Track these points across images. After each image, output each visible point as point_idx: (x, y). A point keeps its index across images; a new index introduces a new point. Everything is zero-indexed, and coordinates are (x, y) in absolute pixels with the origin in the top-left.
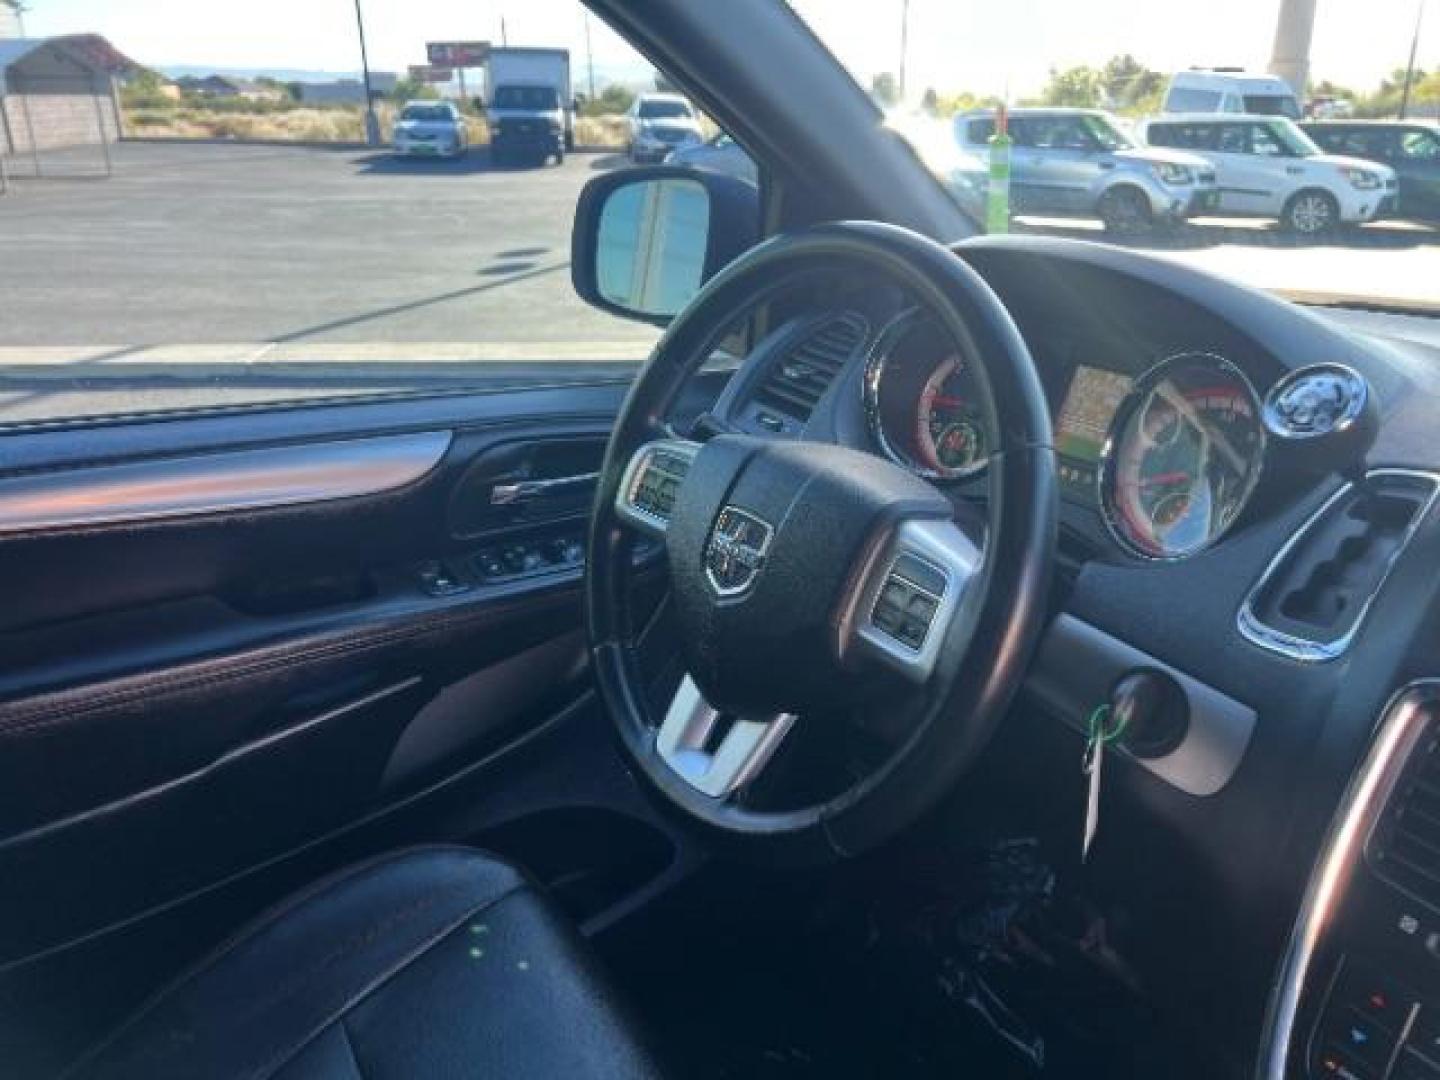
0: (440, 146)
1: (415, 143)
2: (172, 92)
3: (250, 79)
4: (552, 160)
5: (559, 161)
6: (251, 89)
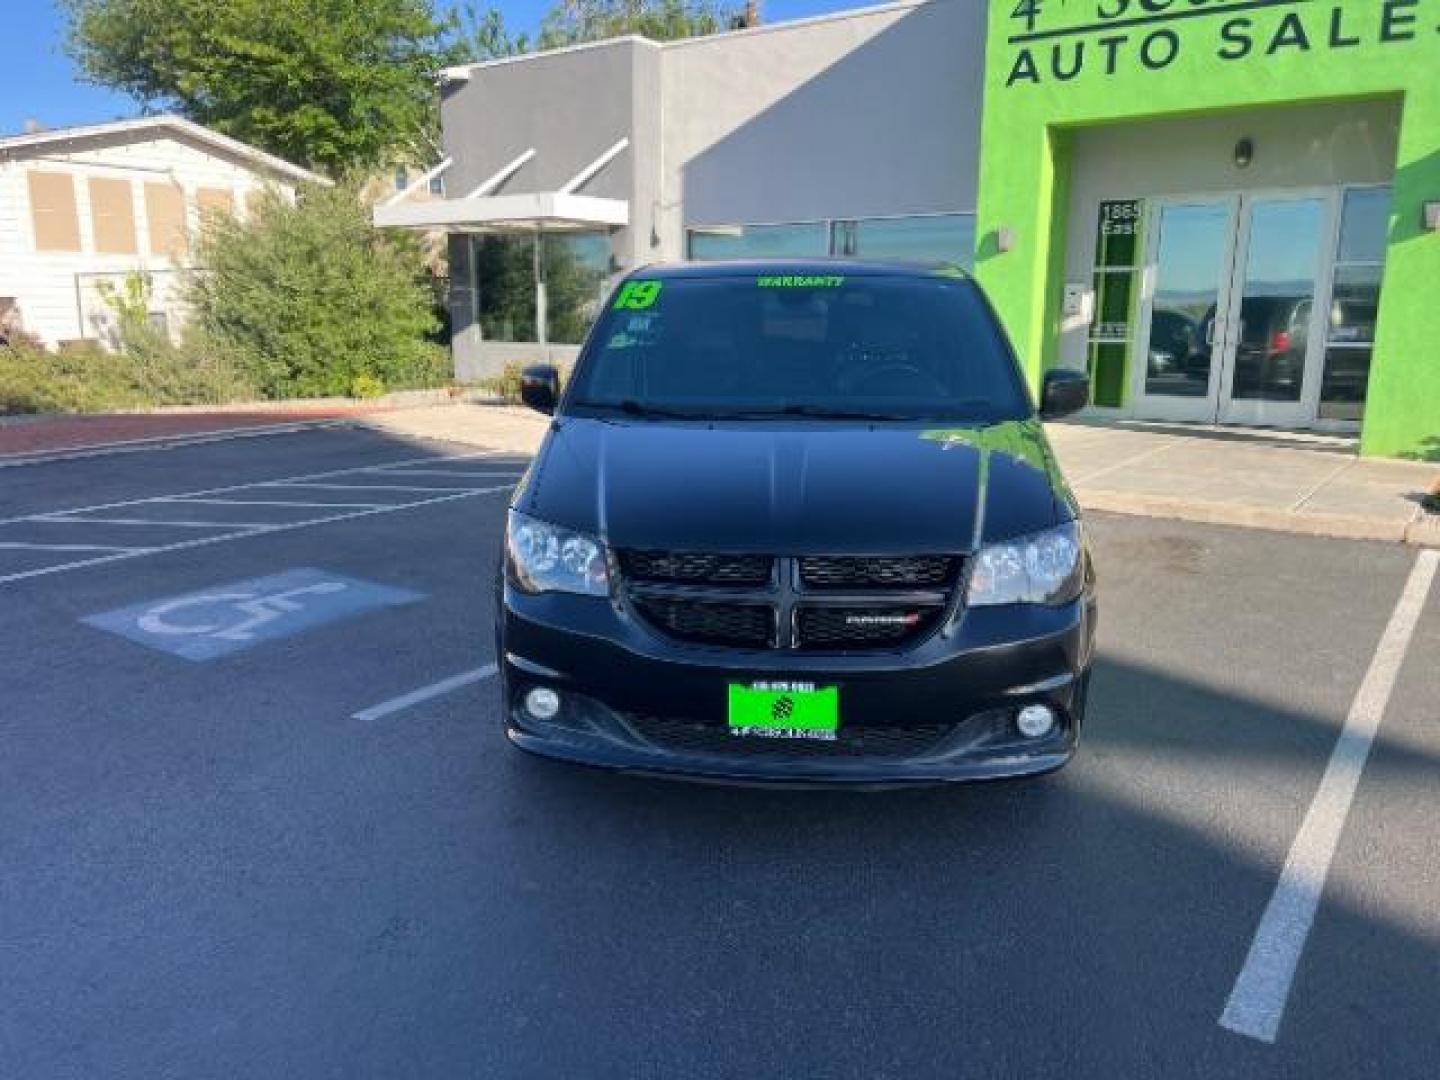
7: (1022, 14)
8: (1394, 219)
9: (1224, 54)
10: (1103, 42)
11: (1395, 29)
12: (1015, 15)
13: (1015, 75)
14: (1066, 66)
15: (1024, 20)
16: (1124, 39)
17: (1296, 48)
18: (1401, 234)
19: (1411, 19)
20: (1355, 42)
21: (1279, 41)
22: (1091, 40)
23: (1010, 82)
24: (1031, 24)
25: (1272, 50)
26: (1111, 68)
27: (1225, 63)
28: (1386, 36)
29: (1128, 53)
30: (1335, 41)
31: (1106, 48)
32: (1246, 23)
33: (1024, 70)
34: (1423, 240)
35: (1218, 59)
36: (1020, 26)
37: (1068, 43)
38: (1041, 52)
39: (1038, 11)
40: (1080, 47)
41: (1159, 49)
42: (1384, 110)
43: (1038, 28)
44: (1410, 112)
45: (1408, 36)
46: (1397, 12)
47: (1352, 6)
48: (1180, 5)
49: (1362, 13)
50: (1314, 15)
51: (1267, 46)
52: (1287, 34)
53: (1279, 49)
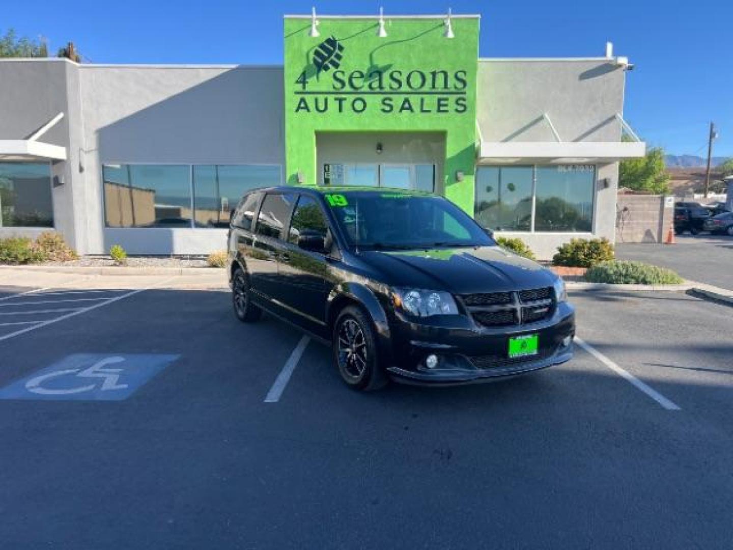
7: (300, 82)
8: (447, 177)
9: (384, 111)
10: (336, 99)
11: (442, 108)
12: (297, 82)
13: (299, 108)
14: (322, 107)
15: (301, 85)
16: (345, 99)
17: (409, 111)
18: (450, 183)
19: (446, 105)
20: (429, 111)
21: (403, 108)
22: (331, 98)
23: (297, 111)
24: (304, 88)
25: (401, 111)
26: (340, 110)
27: (384, 114)
28: (439, 111)
29: (347, 105)
30: (422, 111)
31: (337, 102)
32: (390, 99)
33: (302, 106)
34: (457, 185)
35: (381, 112)
36: (299, 87)
37: (321, 98)
38: (310, 100)
39: (307, 82)
40: (326, 100)
41: (359, 105)
42: (440, 137)
43: (307, 89)
44: (449, 139)
45: (446, 111)
46: (442, 102)
47: (427, 98)
48: (366, 89)
49: (431, 102)
50: (415, 100)
51: (398, 110)
52: (407, 106)
53: (404, 111)
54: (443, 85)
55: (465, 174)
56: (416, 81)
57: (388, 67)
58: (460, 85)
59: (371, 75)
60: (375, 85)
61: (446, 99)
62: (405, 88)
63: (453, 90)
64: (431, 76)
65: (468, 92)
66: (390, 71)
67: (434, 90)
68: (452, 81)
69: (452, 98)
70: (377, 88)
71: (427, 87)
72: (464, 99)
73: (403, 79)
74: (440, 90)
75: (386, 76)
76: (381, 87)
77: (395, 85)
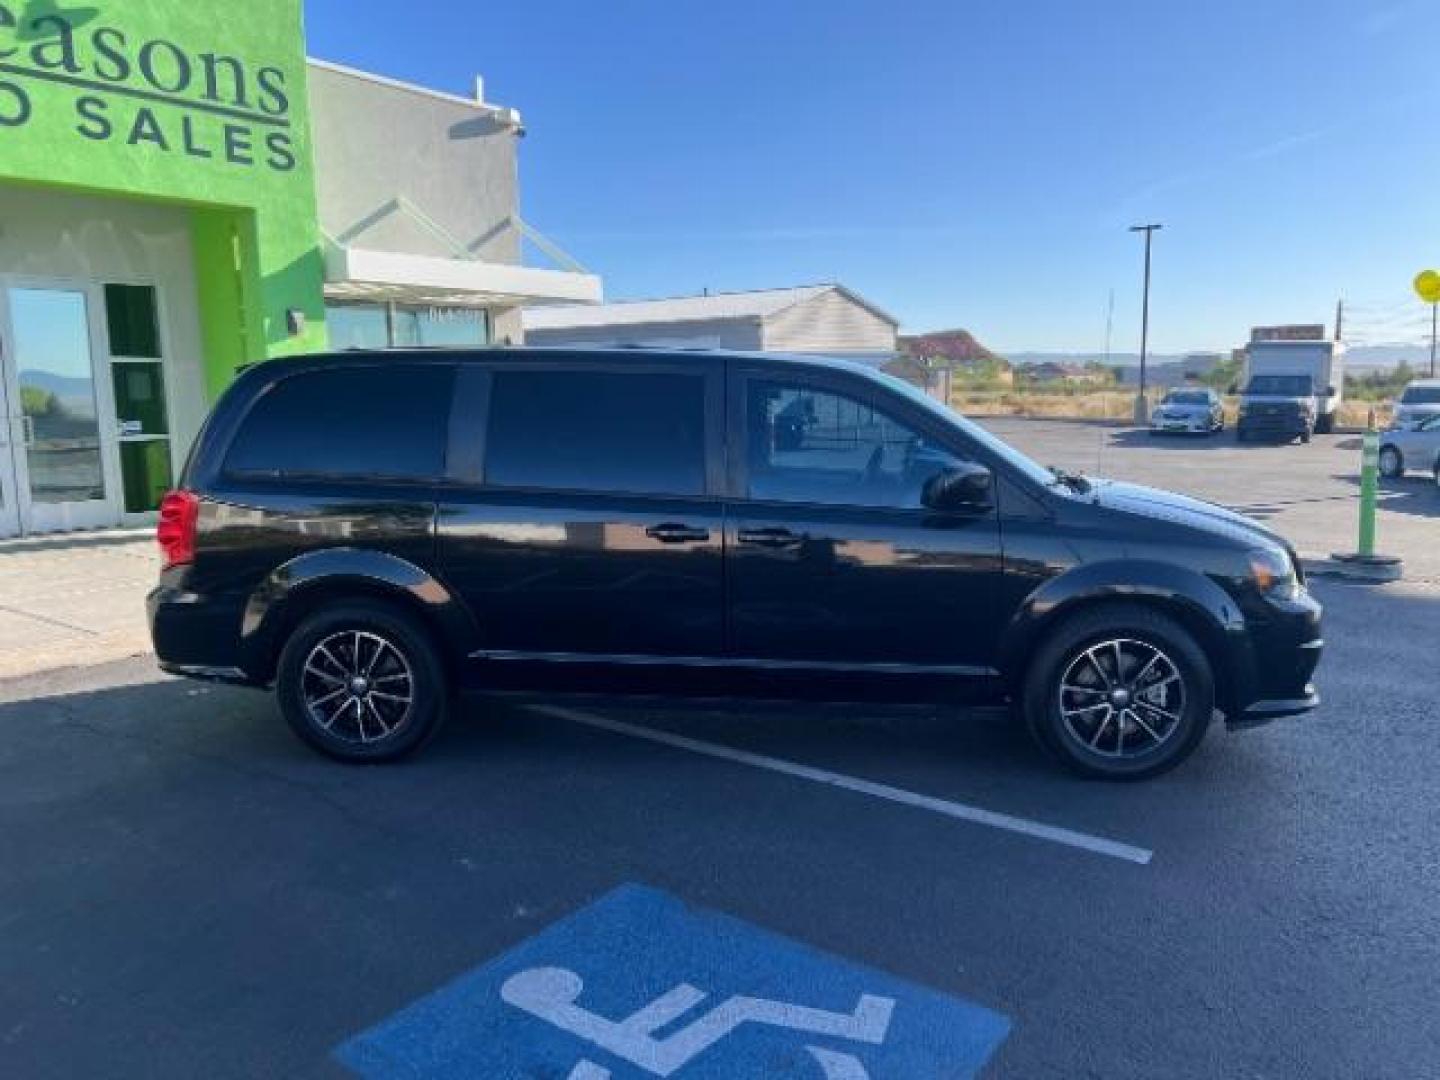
0: (1191, 425)
1: (1168, 422)
2: (1007, 377)
3: (1080, 364)
4: (1298, 440)
5: (1305, 440)
6: (1077, 372)
18: (275, 338)
19: (246, 146)
20: (206, 154)
21: (136, 135)
27: (87, 140)
34: (291, 342)
35: (77, 133)
44: (261, 228)
45: (248, 161)
46: (237, 137)
47: (198, 119)
48: (23, 59)
49: (209, 129)
50: (167, 117)
51: (127, 135)
52: (145, 129)
53: (140, 142)
54: (233, 96)
55: (308, 318)
56: (166, 70)
57: (89, 13)
58: (273, 104)
59: (36, 24)
60: (53, 54)
61: (246, 132)
62: (136, 80)
63: (257, 110)
64: (202, 64)
65: (293, 124)
66: (93, 26)
67: (211, 102)
68: (253, 91)
69: (259, 132)
70: (59, 64)
71: (196, 90)
72: (287, 140)
73: (131, 53)
74: (227, 105)
75: (81, 37)
76: (68, 61)
77: (110, 68)
